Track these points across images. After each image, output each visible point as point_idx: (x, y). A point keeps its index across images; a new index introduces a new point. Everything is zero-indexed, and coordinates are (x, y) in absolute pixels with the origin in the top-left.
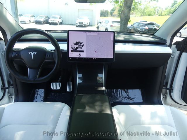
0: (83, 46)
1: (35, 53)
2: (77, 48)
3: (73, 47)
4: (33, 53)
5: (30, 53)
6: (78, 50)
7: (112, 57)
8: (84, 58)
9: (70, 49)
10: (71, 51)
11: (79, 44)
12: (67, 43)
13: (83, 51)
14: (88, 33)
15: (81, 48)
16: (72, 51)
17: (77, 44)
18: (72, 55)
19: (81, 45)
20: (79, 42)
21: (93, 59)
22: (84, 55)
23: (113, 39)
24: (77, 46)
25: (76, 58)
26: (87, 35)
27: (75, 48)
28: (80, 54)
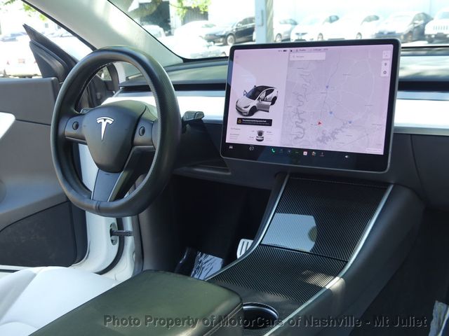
0: (274, 100)
2: (254, 110)
3: (242, 106)
6: (259, 115)
7: (380, 151)
8: (276, 148)
11: (262, 95)
14: (297, 54)
15: (266, 109)
17: (254, 94)
18: (239, 135)
19: (268, 97)
20: (263, 88)
21: (305, 153)
22: (274, 138)
23: (388, 75)
24: (254, 103)
25: (248, 146)
26: (292, 59)
27: (248, 109)
28: (260, 134)
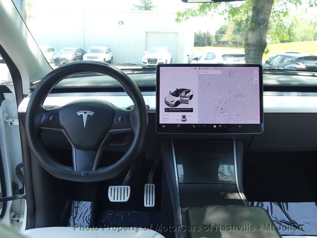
0: (191, 97)
1: (91, 114)
2: (178, 103)
3: (169, 101)
4: (85, 113)
5: (79, 114)
6: (181, 106)
7: (258, 122)
8: (195, 125)
9: (163, 106)
10: (165, 109)
11: (183, 94)
12: (155, 93)
13: (191, 110)
14: (203, 71)
15: (186, 102)
16: (167, 110)
17: (177, 93)
18: (167, 118)
19: (187, 95)
20: (183, 90)
21: (215, 126)
22: (193, 119)
23: (258, 83)
24: (178, 99)
25: (176, 125)
26: (200, 73)
27: (174, 103)
28: (184, 117)
